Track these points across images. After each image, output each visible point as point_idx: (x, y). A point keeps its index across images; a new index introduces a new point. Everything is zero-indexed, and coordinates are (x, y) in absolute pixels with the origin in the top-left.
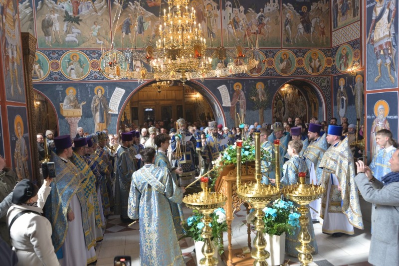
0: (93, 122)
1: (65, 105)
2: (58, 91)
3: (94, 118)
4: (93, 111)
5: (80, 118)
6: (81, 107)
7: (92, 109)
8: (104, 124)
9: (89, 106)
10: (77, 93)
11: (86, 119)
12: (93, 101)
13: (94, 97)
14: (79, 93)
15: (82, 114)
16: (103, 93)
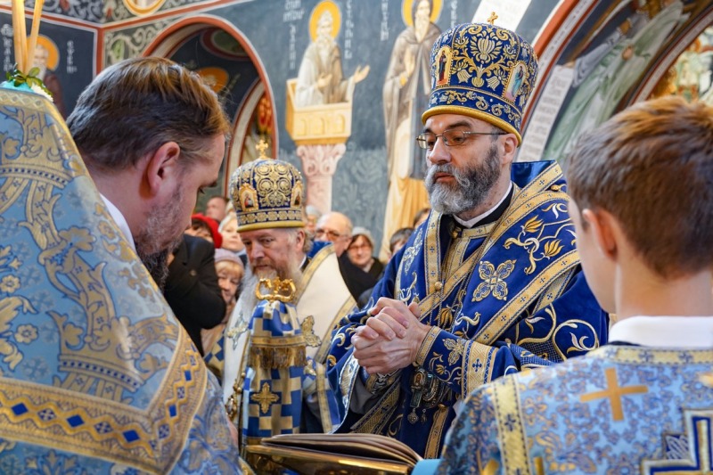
0: (385, 170)
1: (302, 89)
2: (287, 25)
3: (389, 156)
4: (390, 111)
5: (341, 148)
6: (349, 96)
7: (386, 104)
8: (422, 183)
9: (378, 91)
10: (344, 27)
11: (362, 154)
12: (394, 63)
13: (400, 41)
14: (350, 24)
15: (348, 133)
16: (436, 18)
